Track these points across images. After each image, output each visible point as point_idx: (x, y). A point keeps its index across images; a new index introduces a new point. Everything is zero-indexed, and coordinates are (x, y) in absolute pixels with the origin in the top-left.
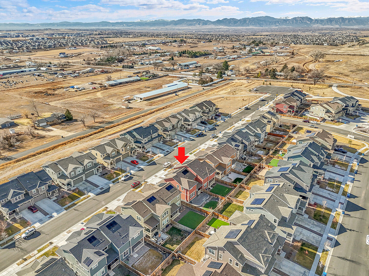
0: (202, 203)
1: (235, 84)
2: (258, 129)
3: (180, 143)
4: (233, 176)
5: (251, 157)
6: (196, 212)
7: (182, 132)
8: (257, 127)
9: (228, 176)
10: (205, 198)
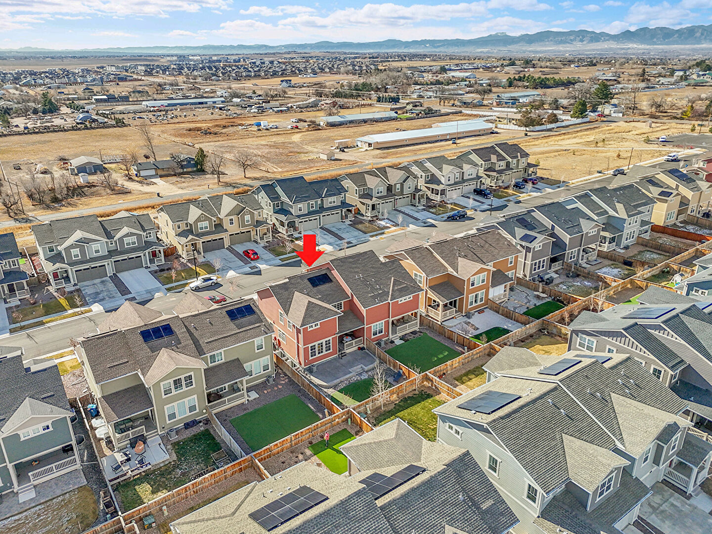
0: (342, 379)
1: (612, 129)
2: (620, 206)
3: (393, 228)
4: (485, 321)
5: (571, 280)
6: (307, 401)
7: (413, 208)
8: (618, 202)
9: (469, 318)
10: (360, 366)
